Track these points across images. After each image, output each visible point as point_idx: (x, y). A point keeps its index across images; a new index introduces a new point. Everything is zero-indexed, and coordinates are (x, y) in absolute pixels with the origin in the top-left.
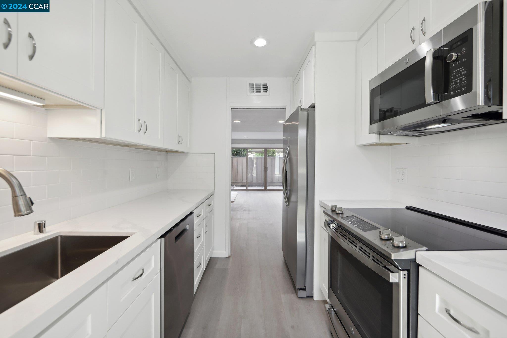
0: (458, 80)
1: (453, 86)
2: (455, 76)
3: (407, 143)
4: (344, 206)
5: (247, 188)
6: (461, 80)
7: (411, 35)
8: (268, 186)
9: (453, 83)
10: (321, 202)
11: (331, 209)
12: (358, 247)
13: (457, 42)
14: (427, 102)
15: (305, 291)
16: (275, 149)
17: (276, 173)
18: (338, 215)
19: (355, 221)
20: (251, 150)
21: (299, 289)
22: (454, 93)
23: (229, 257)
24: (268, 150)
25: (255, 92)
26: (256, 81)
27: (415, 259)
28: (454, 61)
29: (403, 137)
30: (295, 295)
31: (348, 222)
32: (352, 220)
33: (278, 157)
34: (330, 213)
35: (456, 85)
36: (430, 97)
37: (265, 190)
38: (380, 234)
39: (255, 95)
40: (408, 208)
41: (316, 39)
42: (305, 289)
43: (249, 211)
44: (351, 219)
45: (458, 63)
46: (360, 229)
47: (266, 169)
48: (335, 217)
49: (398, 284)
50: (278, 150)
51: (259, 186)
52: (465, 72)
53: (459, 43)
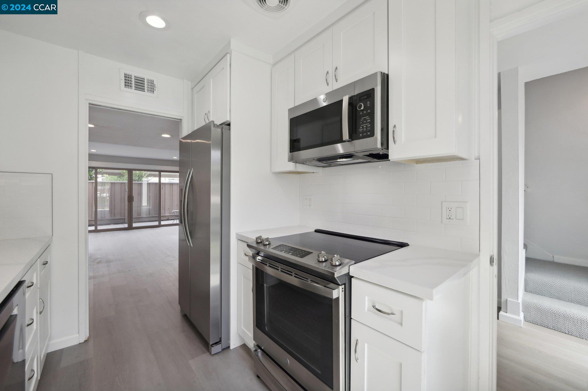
0: (365, 126)
1: (361, 130)
2: (363, 122)
3: (313, 173)
4: (271, 236)
5: (96, 228)
6: (366, 126)
7: (326, 78)
8: (135, 222)
9: (361, 127)
10: (237, 235)
11: (256, 241)
12: (294, 275)
13: (364, 96)
14: (344, 139)
15: (221, 343)
16: (143, 172)
17: (143, 205)
18: (266, 246)
19: (287, 250)
20: (101, 170)
21: (213, 344)
22: (362, 135)
23: (86, 341)
24: (134, 172)
25: (133, 87)
26: (136, 72)
27: (349, 273)
28: (362, 110)
29: (314, 167)
30: (208, 354)
31: (281, 251)
32: (284, 249)
33: (147, 182)
34: (255, 245)
35: (364, 129)
36: (346, 135)
37: (130, 228)
38: (318, 257)
39: (132, 92)
40: (317, 231)
41: (232, 47)
42: (220, 341)
43: (108, 261)
44: (282, 248)
45: (365, 112)
46: (296, 256)
47: (131, 199)
48: (262, 247)
49: (338, 299)
50: (149, 173)
51: (117, 224)
52: (370, 120)
53: (365, 97)
